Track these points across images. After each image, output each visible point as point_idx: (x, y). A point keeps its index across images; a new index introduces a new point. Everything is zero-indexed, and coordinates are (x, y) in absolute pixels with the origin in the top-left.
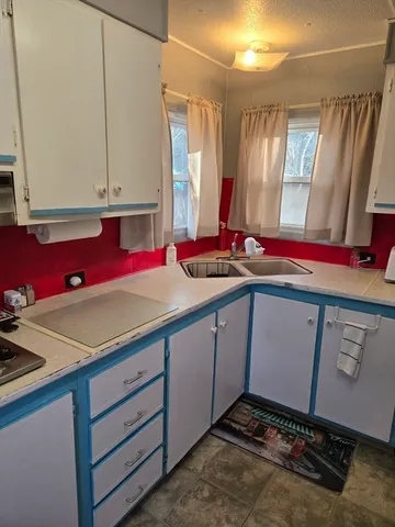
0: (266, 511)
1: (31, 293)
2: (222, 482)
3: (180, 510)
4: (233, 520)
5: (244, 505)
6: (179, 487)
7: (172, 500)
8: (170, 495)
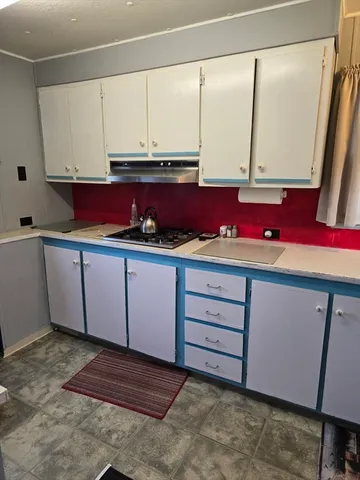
0: (254, 468)
1: (234, 231)
2: (269, 434)
3: (232, 410)
4: (235, 442)
5: (253, 451)
6: (251, 407)
7: (237, 404)
8: (242, 402)
